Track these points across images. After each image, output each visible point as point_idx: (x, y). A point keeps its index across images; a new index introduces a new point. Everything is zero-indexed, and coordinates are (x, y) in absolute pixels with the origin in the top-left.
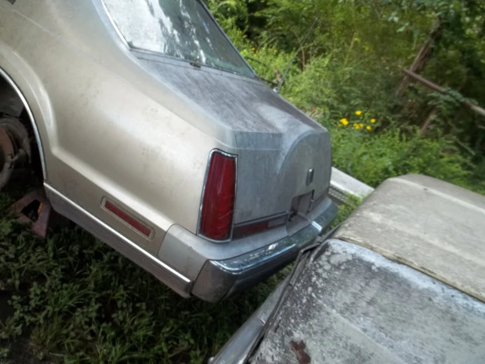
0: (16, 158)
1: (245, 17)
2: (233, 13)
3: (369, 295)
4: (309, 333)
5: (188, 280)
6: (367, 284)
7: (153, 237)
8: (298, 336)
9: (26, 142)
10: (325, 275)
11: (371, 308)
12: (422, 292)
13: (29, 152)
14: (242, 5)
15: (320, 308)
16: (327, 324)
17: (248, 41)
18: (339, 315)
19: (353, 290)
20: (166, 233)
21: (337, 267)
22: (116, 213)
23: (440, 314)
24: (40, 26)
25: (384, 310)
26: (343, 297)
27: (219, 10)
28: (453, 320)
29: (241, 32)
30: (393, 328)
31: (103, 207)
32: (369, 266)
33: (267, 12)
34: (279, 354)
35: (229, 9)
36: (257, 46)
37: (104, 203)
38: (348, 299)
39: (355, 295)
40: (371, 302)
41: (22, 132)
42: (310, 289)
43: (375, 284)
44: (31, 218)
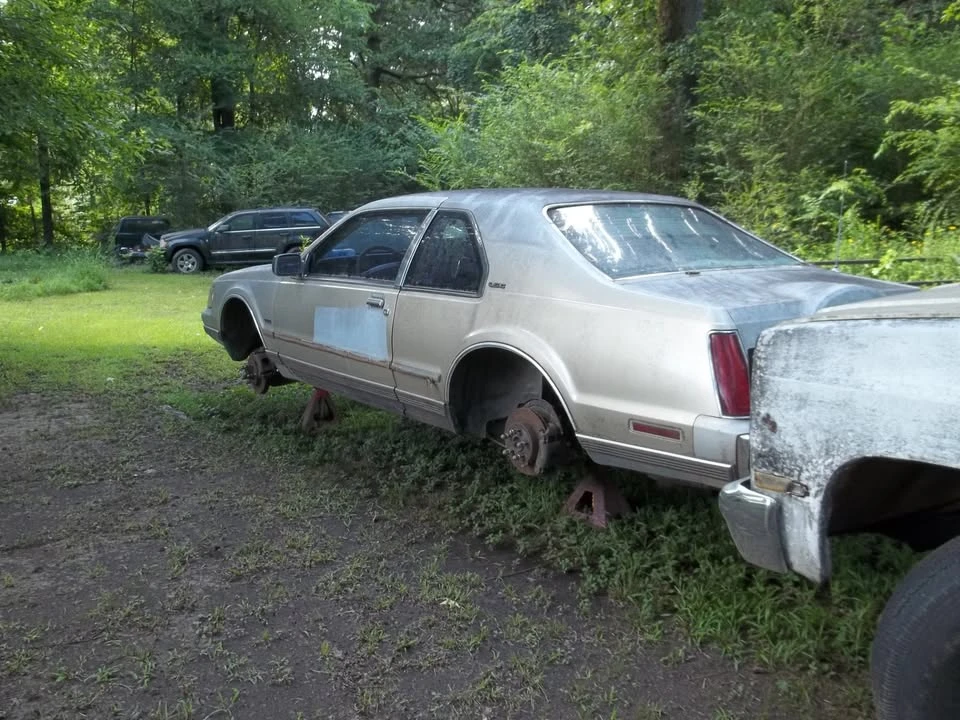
0: (547, 431)
1: (879, 196)
2: (850, 201)
3: (793, 353)
4: (768, 405)
5: (729, 466)
6: (789, 345)
7: (684, 437)
8: (763, 412)
9: (553, 416)
10: (763, 356)
11: (798, 361)
12: (823, 331)
13: (558, 424)
14: (864, 180)
15: (768, 380)
16: (776, 390)
17: (893, 234)
18: (781, 379)
19: (783, 355)
20: (693, 427)
21: (768, 345)
22: (645, 431)
23: (839, 340)
24: (529, 296)
25: (805, 358)
26: (779, 364)
27: (824, 207)
28: (847, 338)
29: (874, 225)
30: (816, 367)
31: (632, 430)
32: (786, 332)
33: (917, 168)
34: (759, 435)
35: (841, 198)
36: (914, 236)
37: (631, 427)
38: (782, 364)
39: (786, 359)
40: (797, 357)
41: (548, 408)
42: (758, 372)
43: (794, 342)
44: (587, 512)
